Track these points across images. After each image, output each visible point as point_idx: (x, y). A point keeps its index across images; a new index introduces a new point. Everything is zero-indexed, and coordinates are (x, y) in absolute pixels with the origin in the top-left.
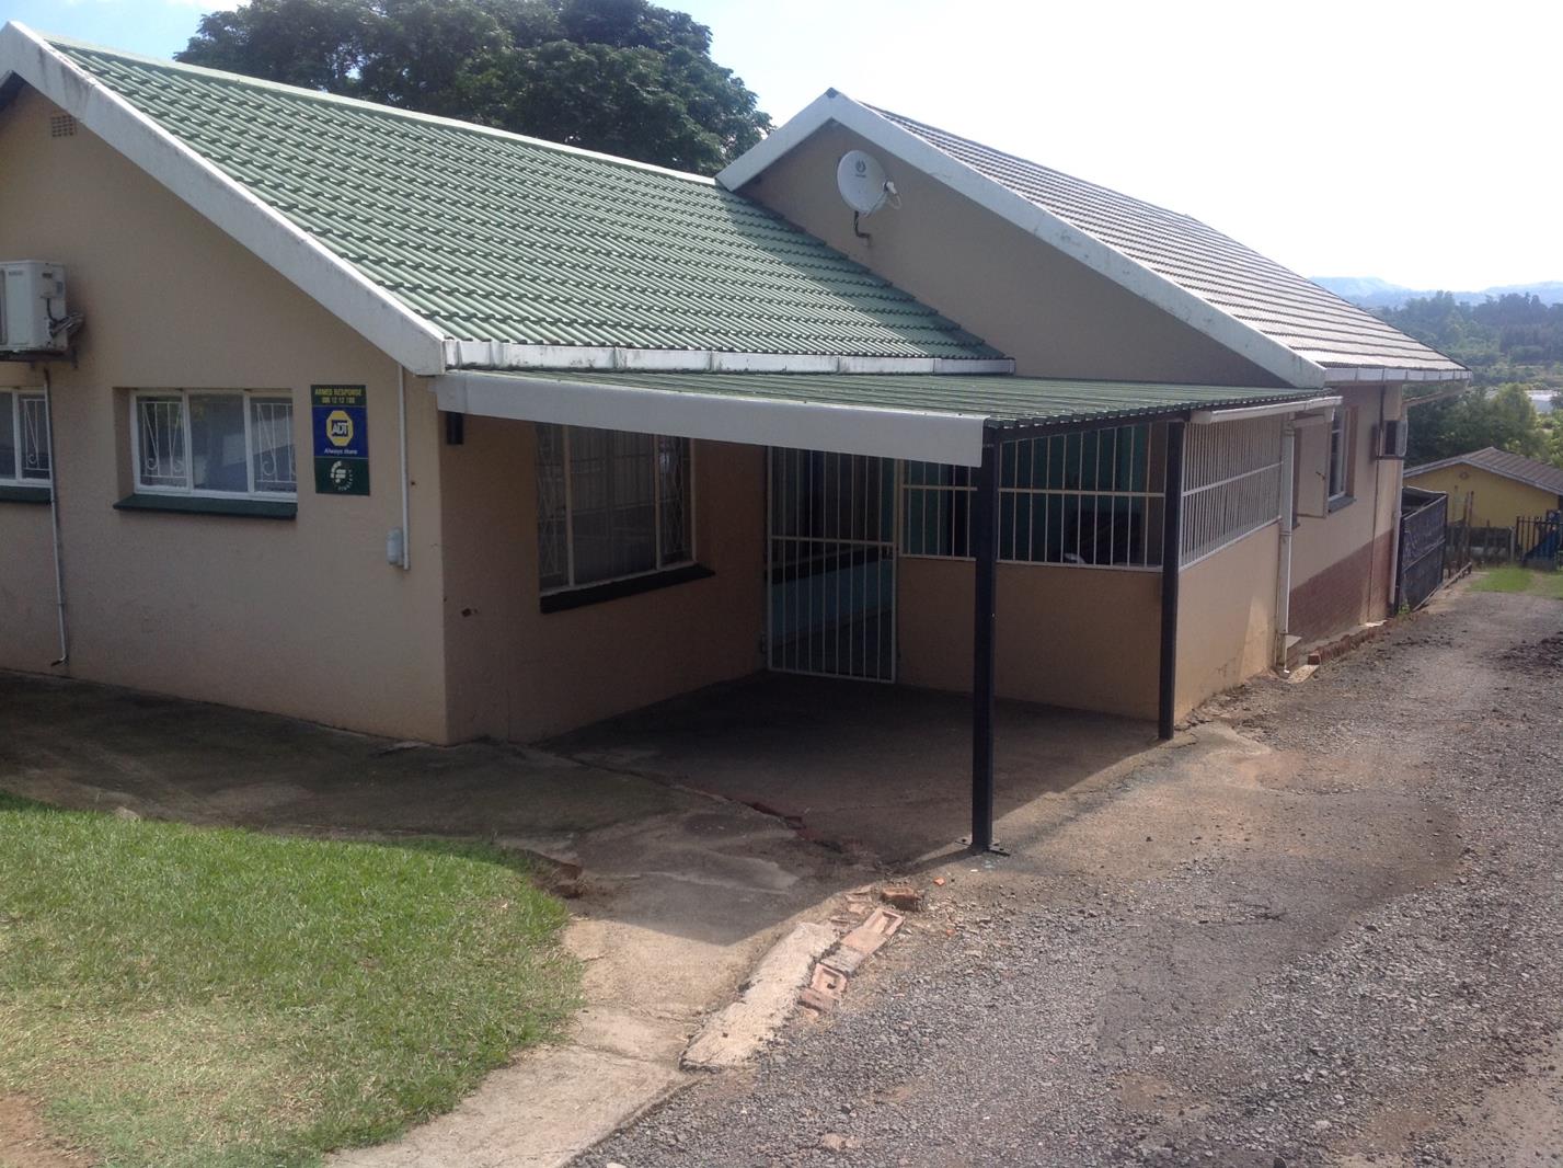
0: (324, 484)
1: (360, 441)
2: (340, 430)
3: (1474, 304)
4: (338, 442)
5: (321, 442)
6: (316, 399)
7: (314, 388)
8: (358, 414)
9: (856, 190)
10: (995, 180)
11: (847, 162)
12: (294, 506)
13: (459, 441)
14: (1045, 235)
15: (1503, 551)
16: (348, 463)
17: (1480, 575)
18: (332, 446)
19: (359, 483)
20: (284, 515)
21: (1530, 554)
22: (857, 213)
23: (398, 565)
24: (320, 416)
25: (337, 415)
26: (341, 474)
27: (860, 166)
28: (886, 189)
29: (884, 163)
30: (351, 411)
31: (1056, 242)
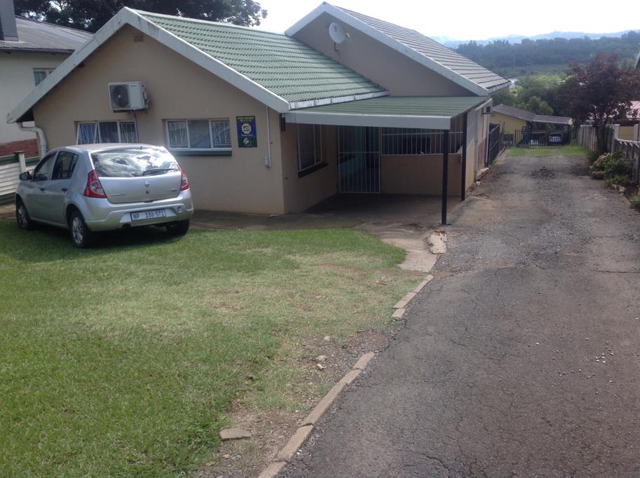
0: (241, 145)
1: (254, 131)
2: (246, 129)
3: (484, 45)
4: (245, 132)
5: (240, 132)
6: (238, 121)
7: (237, 117)
8: (253, 124)
9: (336, 36)
10: (382, 32)
11: (332, 26)
12: (231, 152)
13: (284, 130)
14: (400, 50)
15: (511, 142)
16: (249, 139)
17: (508, 151)
18: (244, 134)
19: (254, 143)
20: (229, 154)
21: (520, 143)
22: (335, 43)
23: (268, 167)
24: (239, 124)
25: (245, 125)
26: (248, 142)
27: (335, 28)
28: (347, 36)
29: (344, 27)
30: (250, 123)
31: (403, 52)
